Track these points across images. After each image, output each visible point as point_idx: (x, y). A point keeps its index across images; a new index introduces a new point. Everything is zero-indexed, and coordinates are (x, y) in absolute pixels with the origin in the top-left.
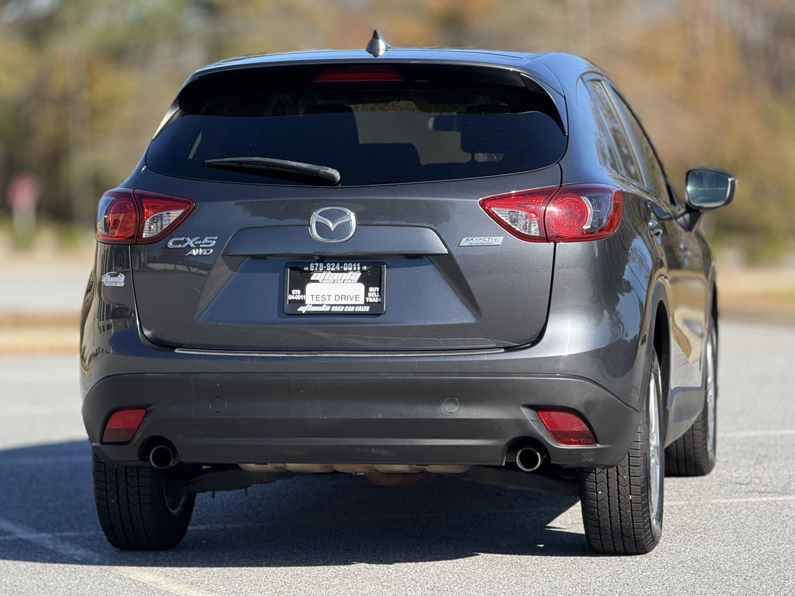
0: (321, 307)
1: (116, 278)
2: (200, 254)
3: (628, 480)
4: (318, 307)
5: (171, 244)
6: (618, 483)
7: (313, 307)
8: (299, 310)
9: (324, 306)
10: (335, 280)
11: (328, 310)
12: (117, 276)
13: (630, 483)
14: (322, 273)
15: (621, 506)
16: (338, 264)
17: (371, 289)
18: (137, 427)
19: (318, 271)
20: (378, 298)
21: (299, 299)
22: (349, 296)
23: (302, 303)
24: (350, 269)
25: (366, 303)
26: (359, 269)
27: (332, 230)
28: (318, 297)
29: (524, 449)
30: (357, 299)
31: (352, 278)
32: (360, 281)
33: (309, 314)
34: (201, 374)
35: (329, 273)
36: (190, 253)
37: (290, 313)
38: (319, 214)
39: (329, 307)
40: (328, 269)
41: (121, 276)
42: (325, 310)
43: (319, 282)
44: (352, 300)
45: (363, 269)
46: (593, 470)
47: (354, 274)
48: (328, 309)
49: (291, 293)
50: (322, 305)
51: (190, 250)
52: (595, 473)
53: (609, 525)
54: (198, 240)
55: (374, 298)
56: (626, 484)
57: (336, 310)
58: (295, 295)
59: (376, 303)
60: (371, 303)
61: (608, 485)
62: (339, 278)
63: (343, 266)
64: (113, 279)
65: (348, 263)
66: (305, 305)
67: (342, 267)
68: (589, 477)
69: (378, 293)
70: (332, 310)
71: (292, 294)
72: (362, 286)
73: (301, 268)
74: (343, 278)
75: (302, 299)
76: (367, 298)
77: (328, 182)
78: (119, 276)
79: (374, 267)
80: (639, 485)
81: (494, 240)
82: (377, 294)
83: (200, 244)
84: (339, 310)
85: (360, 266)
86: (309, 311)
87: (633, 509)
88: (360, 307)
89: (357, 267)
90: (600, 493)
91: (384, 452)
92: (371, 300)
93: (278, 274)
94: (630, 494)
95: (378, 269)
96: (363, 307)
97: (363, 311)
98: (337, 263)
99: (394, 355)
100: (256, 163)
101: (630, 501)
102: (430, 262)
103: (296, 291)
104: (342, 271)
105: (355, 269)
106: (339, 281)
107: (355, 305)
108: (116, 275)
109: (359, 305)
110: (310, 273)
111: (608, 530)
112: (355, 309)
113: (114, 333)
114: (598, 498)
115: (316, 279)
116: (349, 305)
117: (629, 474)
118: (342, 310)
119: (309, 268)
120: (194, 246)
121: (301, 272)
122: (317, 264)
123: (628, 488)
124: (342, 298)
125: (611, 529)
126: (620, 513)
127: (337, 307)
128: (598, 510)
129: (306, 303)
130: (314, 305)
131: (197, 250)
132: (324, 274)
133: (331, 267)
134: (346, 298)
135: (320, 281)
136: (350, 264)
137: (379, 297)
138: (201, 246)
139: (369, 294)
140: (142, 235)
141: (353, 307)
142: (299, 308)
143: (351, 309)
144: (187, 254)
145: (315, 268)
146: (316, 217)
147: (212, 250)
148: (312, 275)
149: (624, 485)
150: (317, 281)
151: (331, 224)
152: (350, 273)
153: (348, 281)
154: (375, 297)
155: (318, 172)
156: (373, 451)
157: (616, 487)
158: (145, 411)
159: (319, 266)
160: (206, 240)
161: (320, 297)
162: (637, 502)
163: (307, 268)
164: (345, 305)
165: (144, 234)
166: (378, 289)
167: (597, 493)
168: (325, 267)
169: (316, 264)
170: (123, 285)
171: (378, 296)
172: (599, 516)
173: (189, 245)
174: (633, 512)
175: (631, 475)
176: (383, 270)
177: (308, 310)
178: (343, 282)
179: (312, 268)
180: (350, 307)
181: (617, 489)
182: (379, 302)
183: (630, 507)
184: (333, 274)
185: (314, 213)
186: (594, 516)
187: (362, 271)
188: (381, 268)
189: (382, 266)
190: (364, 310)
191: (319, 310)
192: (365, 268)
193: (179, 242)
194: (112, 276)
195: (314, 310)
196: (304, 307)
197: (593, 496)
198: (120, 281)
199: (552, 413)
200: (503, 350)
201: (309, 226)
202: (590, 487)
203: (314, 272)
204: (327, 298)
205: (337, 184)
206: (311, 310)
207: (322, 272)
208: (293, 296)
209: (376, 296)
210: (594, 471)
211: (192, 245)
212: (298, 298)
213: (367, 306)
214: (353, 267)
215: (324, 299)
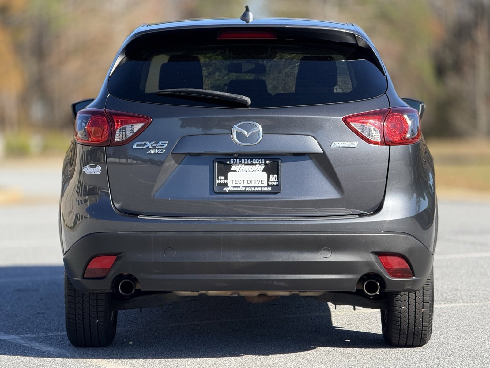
0: (239, 188)
1: (95, 168)
2: (156, 153)
3: (422, 299)
4: (237, 188)
5: (135, 146)
6: (416, 301)
7: (233, 188)
8: (224, 190)
9: (241, 187)
10: (247, 170)
11: (244, 190)
12: (96, 167)
13: (423, 301)
14: (238, 165)
15: (416, 316)
16: (249, 160)
17: (271, 176)
18: (110, 267)
19: (236, 164)
20: (276, 182)
21: (224, 182)
22: (257, 181)
23: (226, 185)
24: (258, 163)
25: (269, 186)
26: (263, 162)
27: (247, 137)
28: (236, 181)
29: (369, 281)
30: (262, 183)
31: (259, 169)
32: (264, 171)
33: (230, 193)
34: (158, 233)
35: (243, 166)
36: (149, 152)
37: (218, 192)
38: (238, 127)
39: (244, 188)
40: (242, 163)
41: (99, 167)
42: (242, 190)
43: (236, 171)
44: (259, 183)
45: (266, 163)
46: (399, 293)
47: (260, 166)
48: (243, 189)
49: (218, 179)
50: (239, 187)
51: (149, 150)
52: (401, 295)
53: (407, 328)
54: (155, 143)
55: (274, 182)
56: (421, 302)
57: (249, 190)
58: (221, 180)
59: (275, 185)
60: (272, 185)
61: (409, 302)
62: (250, 169)
63: (253, 161)
64: (92, 169)
65: (256, 159)
66: (228, 187)
67: (252, 162)
68: (397, 297)
69: (276, 179)
70: (246, 190)
71: (219, 180)
72: (265, 175)
73: (225, 162)
74: (253, 169)
75: (225, 182)
76: (269, 182)
77: (242, 105)
78: (97, 167)
79: (273, 161)
80: (428, 303)
81: (352, 144)
82: (275, 180)
83: (156, 146)
84: (251, 190)
85: (264, 161)
86: (231, 191)
87: (424, 318)
88: (265, 188)
89: (262, 161)
90: (403, 307)
91: (282, 284)
92: (272, 183)
93: (209, 166)
94: (423, 308)
95: (276, 163)
96: (267, 188)
97: (267, 191)
98: (249, 159)
99: (289, 220)
100: (192, 92)
101: (422, 313)
102: (310, 158)
103: (221, 177)
104: (252, 164)
105: (261, 163)
106: (250, 171)
107: (262, 187)
108: (95, 167)
109: (264, 187)
110: (230, 165)
111: (406, 332)
112: (261, 189)
113: (89, 205)
114: (402, 311)
115: (235, 169)
116: (257, 187)
117: (423, 296)
118: (253, 190)
119: (230, 162)
120: (152, 148)
121: (224, 165)
122: (235, 160)
123: (421, 305)
124: (252, 182)
125: (408, 331)
126: (415, 321)
127: (250, 188)
128: (401, 318)
129: (228, 185)
130: (234, 187)
131: (154, 150)
132: (240, 166)
133: (245, 161)
134: (255, 182)
135: (237, 171)
136: (258, 159)
137: (277, 182)
138: (157, 147)
139: (270, 179)
140: (114, 140)
141: (260, 188)
142: (224, 188)
143: (259, 189)
144: (147, 153)
145: (234, 162)
146: (236, 128)
147: (164, 150)
148: (231, 167)
149: (419, 303)
150: (235, 171)
151: (246, 133)
152: (257, 166)
153: (256, 171)
154: (275, 182)
155: (236, 99)
156: (275, 283)
157: (414, 304)
158: (116, 257)
159: (236, 161)
160: (160, 143)
161: (238, 181)
162: (427, 313)
163: (229, 162)
164: (255, 187)
165: (115, 139)
166: (276, 176)
167: (401, 308)
168: (240, 162)
169: (234, 159)
170: (100, 173)
171: (276, 180)
172: (401, 323)
173: (148, 147)
174: (424, 320)
175: (424, 296)
176: (279, 163)
177: (230, 190)
178: (253, 172)
179: (232, 162)
180: (258, 188)
181: (414, 305)
182: (277, 185)
183: (422, 316)
184: (246, 166)
185: (235, 126)
186: (398, 322)
187: (265, 164)
188: (278, 162)
189: (279, 161)
190: (268, 190)
191: (238, 190)
192: (268, 162)
193: (141, 145)
194: (91, 167)
195: (234, 190)
196: (227, 188)
197: (399, 310)
198: (98, 170)
199: (388, 257)
200: (357, 216)
201: (231, 134)
202: (397, 304)
203: (233, 164)
204: (242, 182)
205: (248, 107)
206: (232, 190)
207: (239, 164)
208: (220, 180)
209: (275, 181)
210: (400, 294)
211: (151, 147)
212: (223, 182)
213: (269, 187)
214: (259, 162)
215: (240, 183)
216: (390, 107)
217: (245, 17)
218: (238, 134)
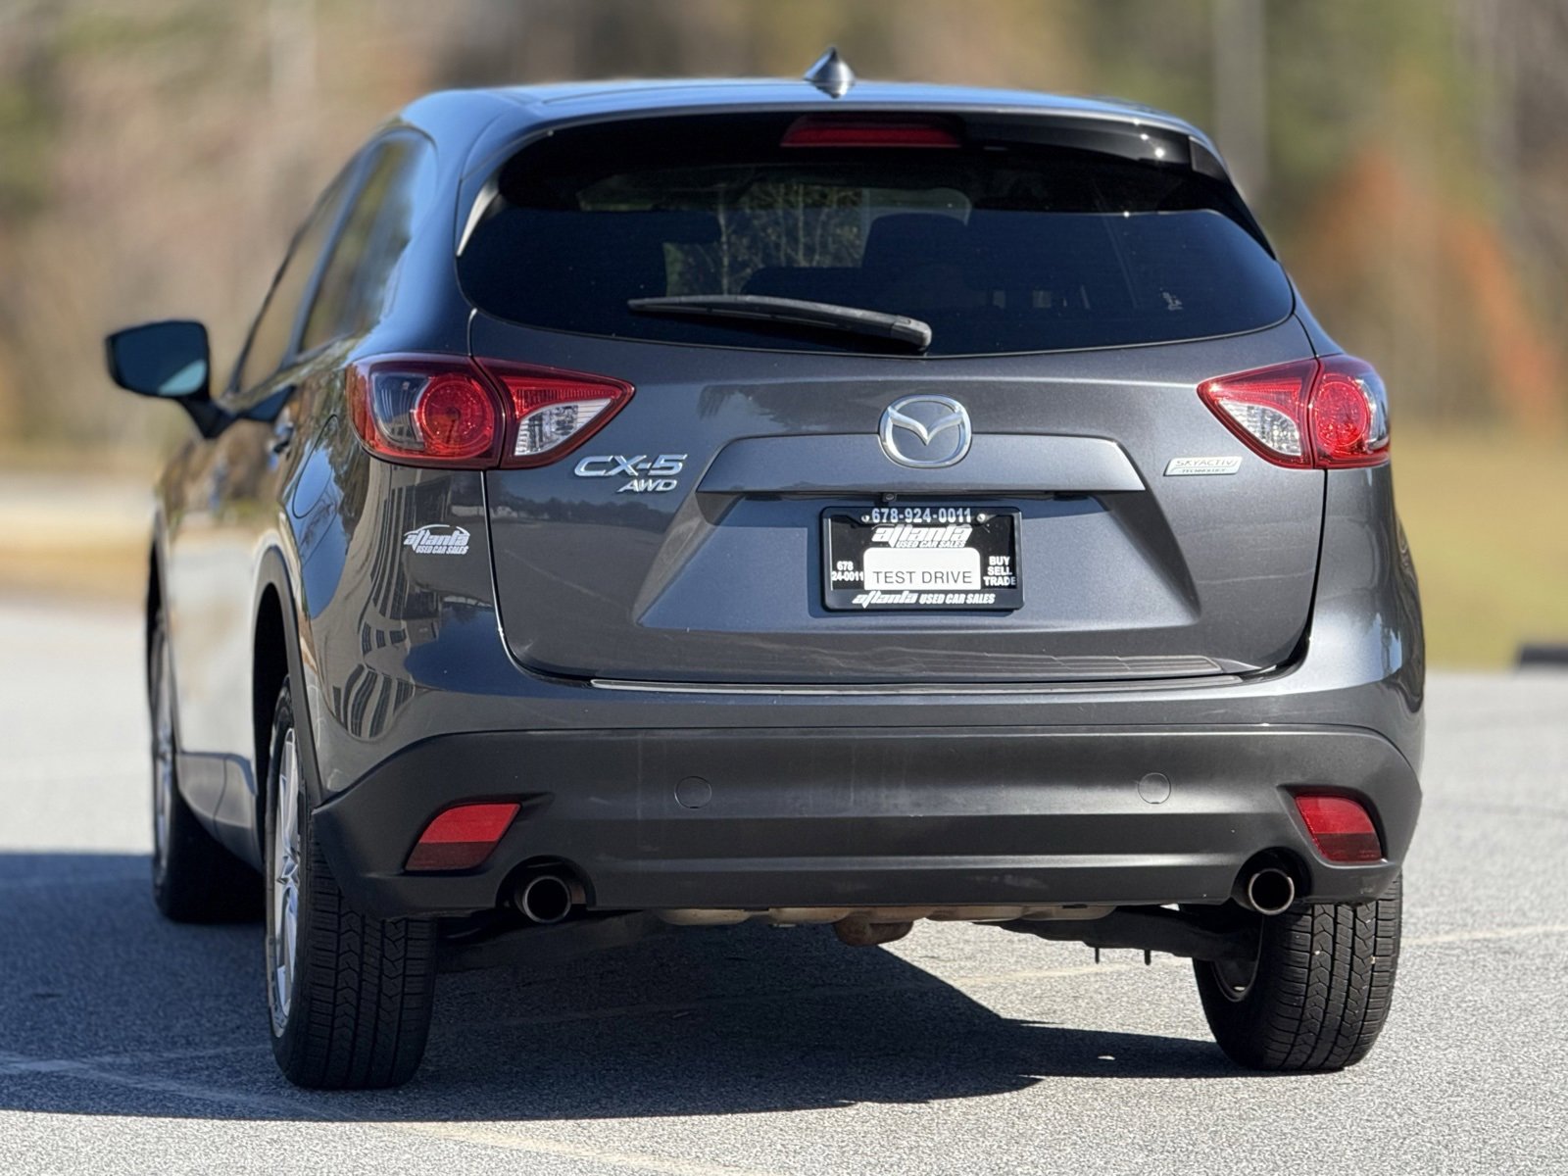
0: (898, 596)
1: (448, 537)
2: (650, 489)
3: (1374, 927)
4: (893, 596)
5: (582, 469)
6: (1354, 934)
7: (883, 596)
8: (855, 601)
9: (905, 593)
10: (920, 542)
11: (913, 601)
12: (451, 534)
13: (1376, 934)
14: (894, 527)
15: (1353, 978)
16: (928, 511)
17: (993, 560)
18: (496, 838)
19: (889, 525)
20: (1006, 578)
21: (852, 579)
22: (950, 575)
23: (858, 586)
24: (952, 520)
25: (985, 588)
26: (969, 519)
27: (927, 443)
28: (887, 575)
29: (1266, 870)
30: (966, 580)
31: (955, 538)
32: (970, 543)
33: (875, 610)
34: (656, 732)
35: (909, 529)
36: (628, 487)
37: (837, 607)
38: (899, 411)
39: (916, 596)
40: (908, 521)
41: (461, 532)
42: (907, 601)
43: (889, 546)
44: (956, 581)
45: (979, 519)
46: (1307, 909)
47: (959, 530)
48: (912, 599)
49: (835, 569)
50: (900, 592)
51: (629, 482)
52: (1312, 915)
53: (1322, 1014)
54: (644, 461)
55: (1000, 578)
56: (1367, 935)
57: (928, 602)
58: (843, 572)
59: (1004, 587)
60: (994, 587)
61: (1334, 937)
62: (929, 538)
63: (937, 513)
64: (437, 539)
65: (947, 508)
66: (868, 592)
67: (935, 516)
68: (1299, 923)
69: (1008, 568)
70: (922, 601)
71: (837, 571)
72: (974, 555)
73: (857, 519)
74: (937, 538)
75: (857, 579)
76: (986, 579)
77: (908, 346)
78: (456, 533)
79: (999, 516)
80: (1390, 937)
81: (1225, 464)
82: (1005, 570)
83: (648, 470)
84: (934, 602)
85: (971, 515)
86: (876, 604)
87: (1374, 983)
88: (977, 595)
89: (965, 516)
90: (1317, 953)
91: (1028, 883)
92: (994, 582)
93: (806, 529)
94: (1374, 955)
95: (1007, 521)
96: (982, 595)
97: (983, 604)
98: (925, 508)
99: (1049, 691)
100: (751, 306)
101: (1370, 967)
102: (1101, 508)
103: (845, 563)
104: (936, 524)
105: (961, 520)
106: (929, 545)
107: (967, 592)
108: (449, 532)
109: (974, 592)
110: (870, 528)
111: (1316, 1025)
112: (966, 599)
114: (1313, 962)
115: (884, 540)
116: (954, 592)
117: (1376, 917)
118: (940, 601)
119: (871, 519)
120: (636, 474)
121: (853, 527)
122: (885, 511)
123: (1371, 943)
124: (936, 577)
125: (1322, 1023)
126: (1348, 992)
127: (931, 595)
128: (1308, 985)
129: (867, 588)
130: (884, 592)
131: (643, 481)
132: (899, 529)
133: (914, 515)
134: (945, 578)
135: (892, 544)
136: (952, 510)
137: (1010, 576)
138: (652, 473)
139: (990, 569)
140: (514, 451)
141: (963, 596)
142: (854, 597)
143: (959, 600)
144: (621, 490)
145: (882, 518)
146: (894, 414)
147: (675, 482)
148: (873, 532)
149: (1364, 937)
150: (885, 544)
151: (922, 430)
152: (950, 529)
153: (948, 544)
154: (1003, 576)
155: (889, 328)
156: (1009, 879)
157: (1350, 941)
158: (519, 806)
159: (889, 515)
160: (662, 462)
161: (894, 575)
162: (1384, 968)
163: (868, 518)
164: (946, 592)
165: (517, 449)
166: (1007, 560)
167: (1312, 954)
168: (901, 516)
169: (883, 510)
170: (464, 552)
171: (1008, 573)
172: (1306, 997)
173: (624, 471)
174: (1373, 989)
175: (1380, 916)
176: (1016, 522)
177: (873, 602)
178: (937, 546)
179: (876, 518)
180: (957, 595)
181: (1350, 945)
182: (1010, 586)
183: (1369, 978)
184: (917, 530)
185: (889, 409)
186: (1297, 998)
187: (975, 524)
188: (1012, 518)
189: (1015, 515)
190: (985, 602)
191: (896, 602)
192: (982, 517)
193: (601, 465)
194: (434, 532)
195: (884, 602)
196: (865, 596)
197: (1303, 960)
198: (458, 543)
199: (1322, 801)
201: (878, 433)
202: (1298, 941)
203: (881, 525)
204: (907, 577)
205: (922, 353)
206: (879, 602)
207: (896, 525)
208: (840, 573)
209: (1003, 573)
210: (1310, 912)
211: (631, 471)
212: (850, 577)
213: (989, 593)
214: (957, 516)
215: (900, 580)
216: (1315, 353)
217: (824, 79)
218: (900, 433)
